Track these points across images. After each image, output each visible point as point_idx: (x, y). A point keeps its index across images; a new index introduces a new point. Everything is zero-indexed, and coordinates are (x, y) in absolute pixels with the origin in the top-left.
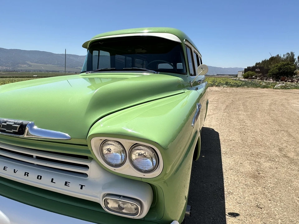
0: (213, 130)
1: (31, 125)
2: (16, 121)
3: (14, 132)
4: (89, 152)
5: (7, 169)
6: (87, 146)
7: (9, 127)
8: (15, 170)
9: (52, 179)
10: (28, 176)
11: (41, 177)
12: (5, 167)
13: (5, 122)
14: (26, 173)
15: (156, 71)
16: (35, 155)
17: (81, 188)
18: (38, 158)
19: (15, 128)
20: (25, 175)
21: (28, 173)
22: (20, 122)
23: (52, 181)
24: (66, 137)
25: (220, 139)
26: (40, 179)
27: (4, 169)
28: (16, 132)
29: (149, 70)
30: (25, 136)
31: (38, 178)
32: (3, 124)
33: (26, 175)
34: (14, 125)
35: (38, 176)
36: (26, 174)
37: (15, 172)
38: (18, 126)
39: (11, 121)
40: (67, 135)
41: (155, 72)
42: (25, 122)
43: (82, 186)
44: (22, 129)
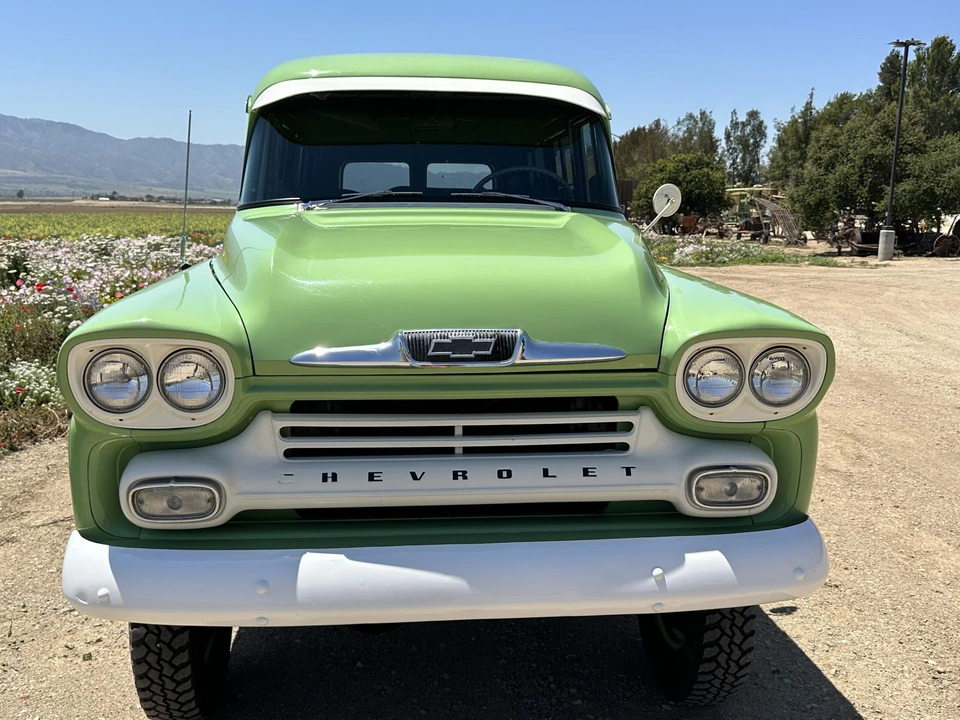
5: (383, 476)
6: (656, 369)
7: (462, 345)
8: (413, 473)
9: (545, 471)
10: (465, 478)
11: (508, 471)
12: (370, 474)
14: (455, 473)
16: (458, 422)
17: (628, 473)
18: (469, 431)
19: (482, 346)
20: (455, 479)
21: (466, 472)
23: (546, 476)
24: (617, 352)
26: (509, 476)
27: (371, 479)
30: (518, 361)
31: (499, 477)
32: (437, 340)
33: (460, 478)
34: (478, 340)
35: (501, 472)
36: (460, 475)
37: (415, 478)
38: (493, 341)
43: (629, 469)
44: (503, 348)
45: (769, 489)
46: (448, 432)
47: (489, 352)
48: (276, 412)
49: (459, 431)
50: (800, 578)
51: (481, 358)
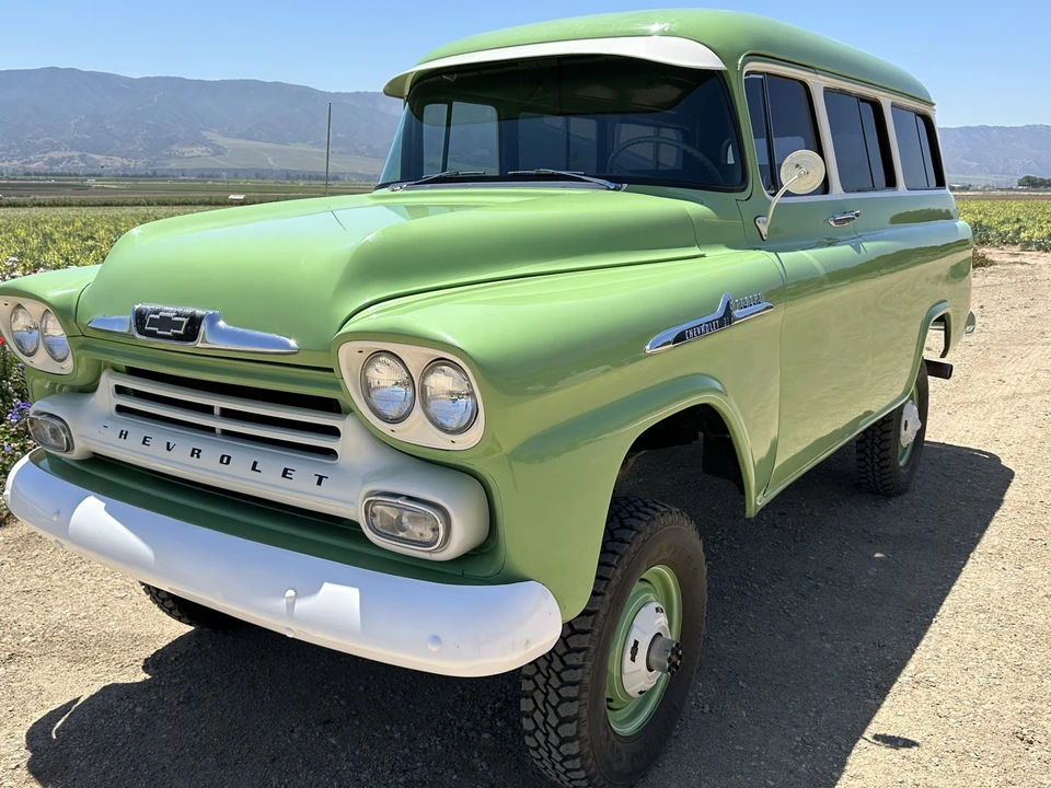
0: (995, 459)
1: (213, 319)
2: (180, 310)
3: (174, 334)
4: (338, 386)
5: (151, 442)
6: (331, 370)
7: (166, 322)
8: (168, 443)
9: (255, 463)
10: (198, 457)
11: (229, 458)
12: (146, 437)
13: (157, 313)
14: (194, 449)
15: (611, 179)
16: (218, 403)
17: (319, 483)
18: (227, 414)
19: (178, 325)
20: (192, 455)
21: (200, 451)
22: (189, 310)
23: (254, 468)
24: (287, 346)
25: (1006, 497)
26: (228, 463)
27: (144, 443)
28: (180, 335)
29: (590, 179)
30: (199, 345)
31: (221, 461)
32: (152, 316)
33: (195, 456)
34: (176, 319)
35: (223, 457)
36: (196, 453)
37: (168, 449)
38: (185, 320)
39: (169, 310)
40: (293, 343)
41: (607, 183)
42: (199, 312)
43: (321, 478)
44: (193, 327)
45: (442, 533)
46: (208, 410)
47: (181, 332)
48: (116, 369)
49: (217, 411)
50: (434, 649)
51: (177, 338)
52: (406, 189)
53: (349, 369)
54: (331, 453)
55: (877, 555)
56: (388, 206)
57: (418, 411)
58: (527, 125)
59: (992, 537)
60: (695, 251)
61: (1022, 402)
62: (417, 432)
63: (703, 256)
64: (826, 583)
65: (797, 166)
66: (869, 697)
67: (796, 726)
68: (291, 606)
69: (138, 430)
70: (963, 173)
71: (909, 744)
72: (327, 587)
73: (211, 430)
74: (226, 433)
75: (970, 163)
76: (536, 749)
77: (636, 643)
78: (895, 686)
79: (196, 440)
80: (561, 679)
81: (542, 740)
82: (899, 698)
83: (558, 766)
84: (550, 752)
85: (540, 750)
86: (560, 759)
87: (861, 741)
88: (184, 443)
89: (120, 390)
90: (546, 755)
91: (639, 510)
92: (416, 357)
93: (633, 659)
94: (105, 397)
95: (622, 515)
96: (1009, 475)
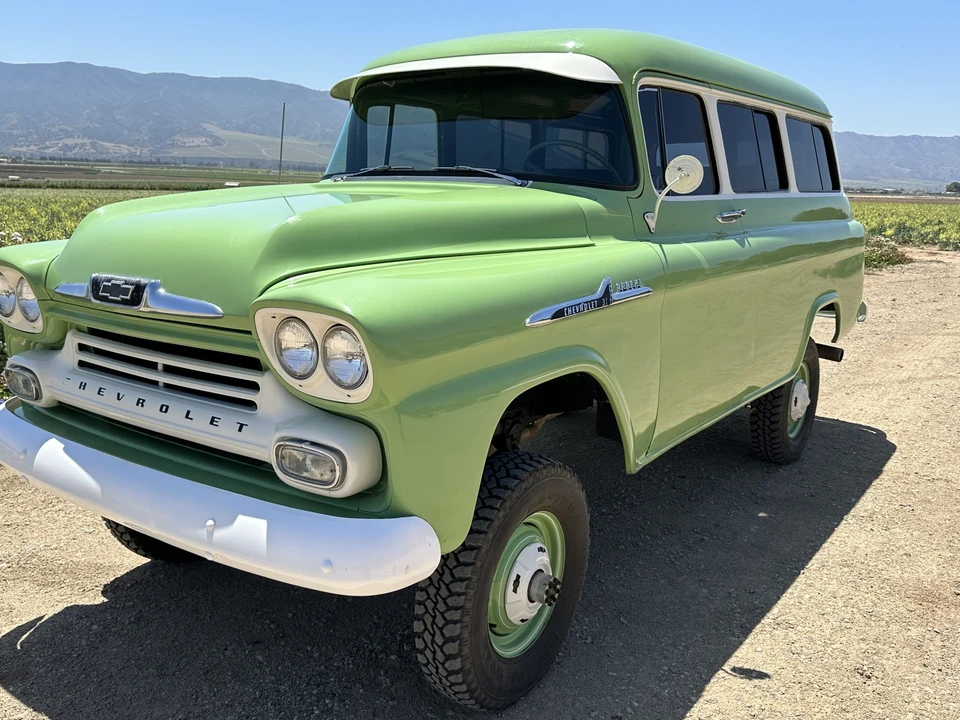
0: (881, 435)
1: (154, 287)
2: (128, 278)
3: (123, 299)
4: (255, 346)
5: (105, 393)
6: (249, 333)
7: (116, 289)
8: (119, 394)
9: (188, 412)
10: (142, 406)
11: (167, 407)
12: (101, 388)
13: (109, 280)
14: (139, 399)
15: (518, 176)
16: (162, 360)
17: (240, 430)
18: (169, 370)
19: (125, 291)
20: (137, 405)
21: (144, 401)
22: (135, 279)
23: (187, 417)
24: (215, 311)
25: (886, 468)
26: (166, 411)
27: (99, 393)
28: (127, 300)
29: (501, 176)
30: (142, 309)
31: (161, 410)
32: (105, 283)
33: (140, 405)
34: (124, 286)
35: (163, 406)
36: (140, 402)
37: (118, 399)
38: (132, 288)
39: (120, 278)
40: (219, 309)
41: (515, 180)
42: (144, 281)
43: (242, 426)
44: (137, 294)
45: (338, 474)
46: (152, 366)
47: (128, 297)
48: (80, 330)
49: (160, 367)
50: (326, 571)
51: (124, 302)
52: (347, 180)
53: (265, 332)
54: (251, 405)
55: (761, 515)
56: (332, 194)
57: (320, 369)
58: (464, 126)
59: (867, 503)
60: (586, 241)
61: (916, 385)
62: (319, 387)
63: (593, 245)
64: (712, 536)
65: (680, 169)
66: (733, 636)
67: (665, 658)
68: (210, 534)
69: (94, 381)
70: (896, 178)
71: (762, 676)
72: (241, 519)
73: (155, 383)
74: (168, 386)
75: (903, 169)
76: (426, 665)
77: (518, 577)
78: (758, 626)
79: (142, 392)
80: (446, 604)
81: (430, 656)
82: (760, 637)
83: (444, 680)
84: (437, 668)
85: (430, 666)
86: (445, 674)
87: (720, 672)
88: (132, 394)
89: (82, 348)
90: (434, 671)
91: (524, 462)
92: (318, 323)
93: (515, 591)
94: (70, 354)
95: (508, 466)
96: (893, 448)
